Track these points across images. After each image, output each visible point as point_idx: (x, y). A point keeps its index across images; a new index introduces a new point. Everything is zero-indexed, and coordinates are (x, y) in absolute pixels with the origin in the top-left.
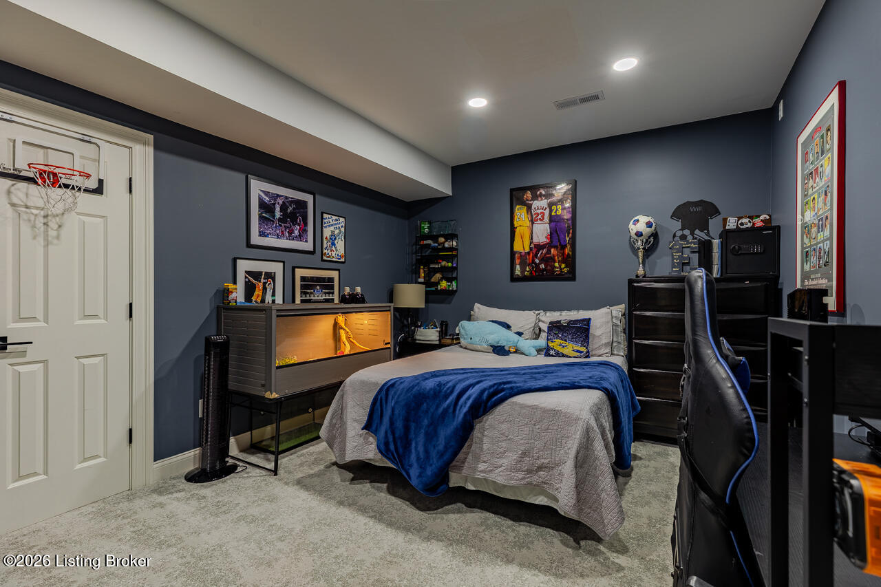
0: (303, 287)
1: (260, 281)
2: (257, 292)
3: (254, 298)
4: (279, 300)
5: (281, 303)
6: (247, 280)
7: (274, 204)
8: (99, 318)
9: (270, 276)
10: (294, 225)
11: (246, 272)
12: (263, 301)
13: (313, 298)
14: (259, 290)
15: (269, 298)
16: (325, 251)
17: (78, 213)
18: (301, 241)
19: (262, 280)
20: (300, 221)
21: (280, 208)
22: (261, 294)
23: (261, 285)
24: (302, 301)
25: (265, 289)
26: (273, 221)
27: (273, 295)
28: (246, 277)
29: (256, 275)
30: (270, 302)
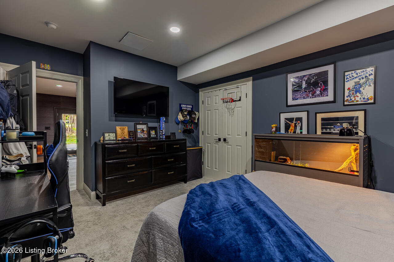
0: (322, 124)
1: (293, 123)
2: (291, 128)
3: (289, 131)
4: (305, 131)
5: (306, 133)
6: (286, 122)
7: (301, 82)
8: (240, 136)
9: (300, 119)
10: (316, 88)
11: (286, 119)
12: (295, 132)
13: (333, 132)
14: (293, 127)
15: (298, 131)
16: (346, 98)
17: (237, 107)
18: (322, 96)
19: (294, 122)
20: (321, 85)
21: (306, 82)
22: (293, 129)
23: (293, 124)
24: (322, 133)
25: (296, 126)
26: (301, 91)
27: (301, 129)
28: (285, 121)
29: (291, 120)
30: (299, 133)
